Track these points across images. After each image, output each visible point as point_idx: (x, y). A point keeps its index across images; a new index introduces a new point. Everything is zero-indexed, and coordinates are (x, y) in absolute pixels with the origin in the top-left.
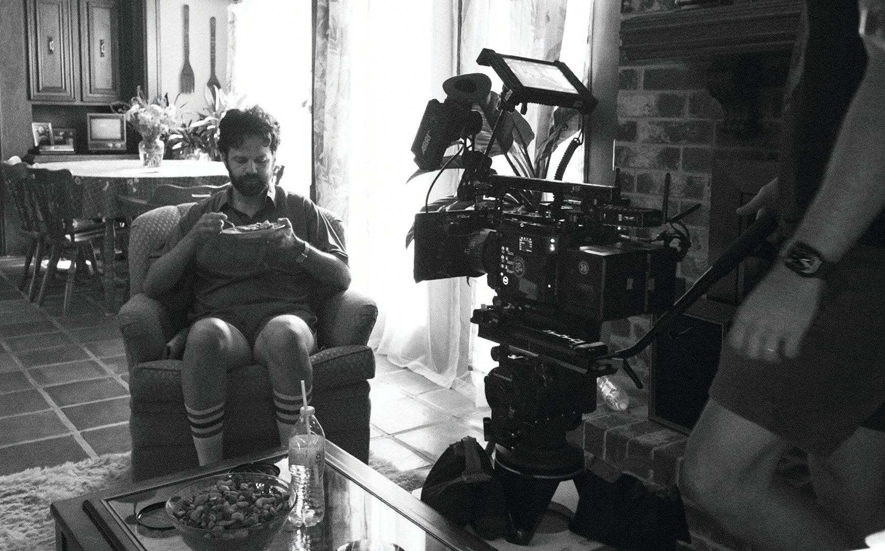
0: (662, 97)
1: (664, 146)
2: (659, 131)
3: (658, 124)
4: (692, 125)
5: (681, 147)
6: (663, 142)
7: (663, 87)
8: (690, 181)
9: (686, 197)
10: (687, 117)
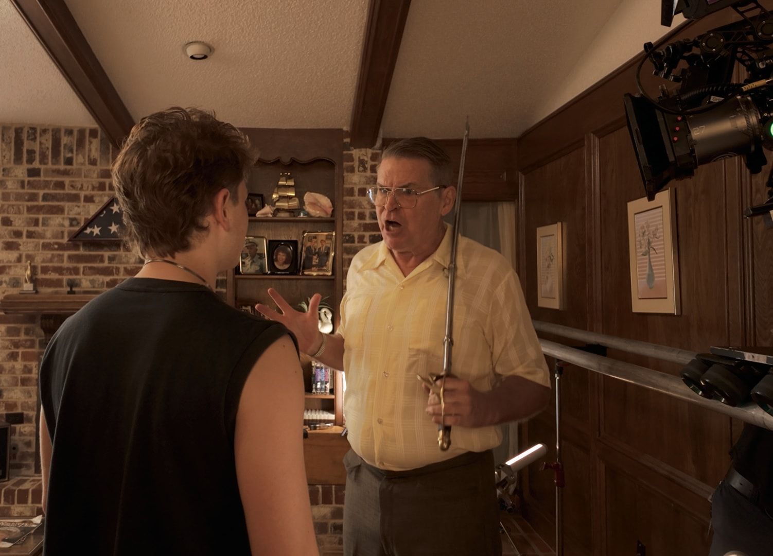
0: (8, 327)
1: (10, 351)
2: (7, 343)
3: (6, 340)
4: (26, 341)
5: (21, 351)
6: (10, 349)
7: (9, 323)
8: (25, 366)
9: (23, 374)
10: (23, 337)
